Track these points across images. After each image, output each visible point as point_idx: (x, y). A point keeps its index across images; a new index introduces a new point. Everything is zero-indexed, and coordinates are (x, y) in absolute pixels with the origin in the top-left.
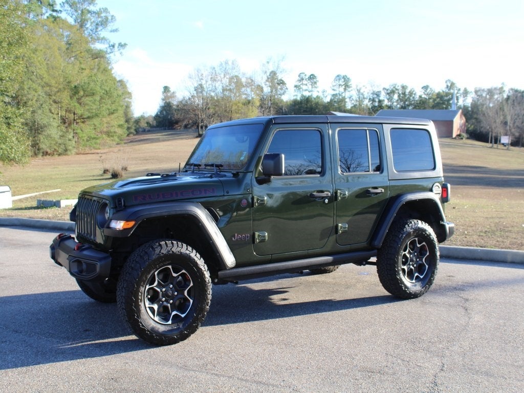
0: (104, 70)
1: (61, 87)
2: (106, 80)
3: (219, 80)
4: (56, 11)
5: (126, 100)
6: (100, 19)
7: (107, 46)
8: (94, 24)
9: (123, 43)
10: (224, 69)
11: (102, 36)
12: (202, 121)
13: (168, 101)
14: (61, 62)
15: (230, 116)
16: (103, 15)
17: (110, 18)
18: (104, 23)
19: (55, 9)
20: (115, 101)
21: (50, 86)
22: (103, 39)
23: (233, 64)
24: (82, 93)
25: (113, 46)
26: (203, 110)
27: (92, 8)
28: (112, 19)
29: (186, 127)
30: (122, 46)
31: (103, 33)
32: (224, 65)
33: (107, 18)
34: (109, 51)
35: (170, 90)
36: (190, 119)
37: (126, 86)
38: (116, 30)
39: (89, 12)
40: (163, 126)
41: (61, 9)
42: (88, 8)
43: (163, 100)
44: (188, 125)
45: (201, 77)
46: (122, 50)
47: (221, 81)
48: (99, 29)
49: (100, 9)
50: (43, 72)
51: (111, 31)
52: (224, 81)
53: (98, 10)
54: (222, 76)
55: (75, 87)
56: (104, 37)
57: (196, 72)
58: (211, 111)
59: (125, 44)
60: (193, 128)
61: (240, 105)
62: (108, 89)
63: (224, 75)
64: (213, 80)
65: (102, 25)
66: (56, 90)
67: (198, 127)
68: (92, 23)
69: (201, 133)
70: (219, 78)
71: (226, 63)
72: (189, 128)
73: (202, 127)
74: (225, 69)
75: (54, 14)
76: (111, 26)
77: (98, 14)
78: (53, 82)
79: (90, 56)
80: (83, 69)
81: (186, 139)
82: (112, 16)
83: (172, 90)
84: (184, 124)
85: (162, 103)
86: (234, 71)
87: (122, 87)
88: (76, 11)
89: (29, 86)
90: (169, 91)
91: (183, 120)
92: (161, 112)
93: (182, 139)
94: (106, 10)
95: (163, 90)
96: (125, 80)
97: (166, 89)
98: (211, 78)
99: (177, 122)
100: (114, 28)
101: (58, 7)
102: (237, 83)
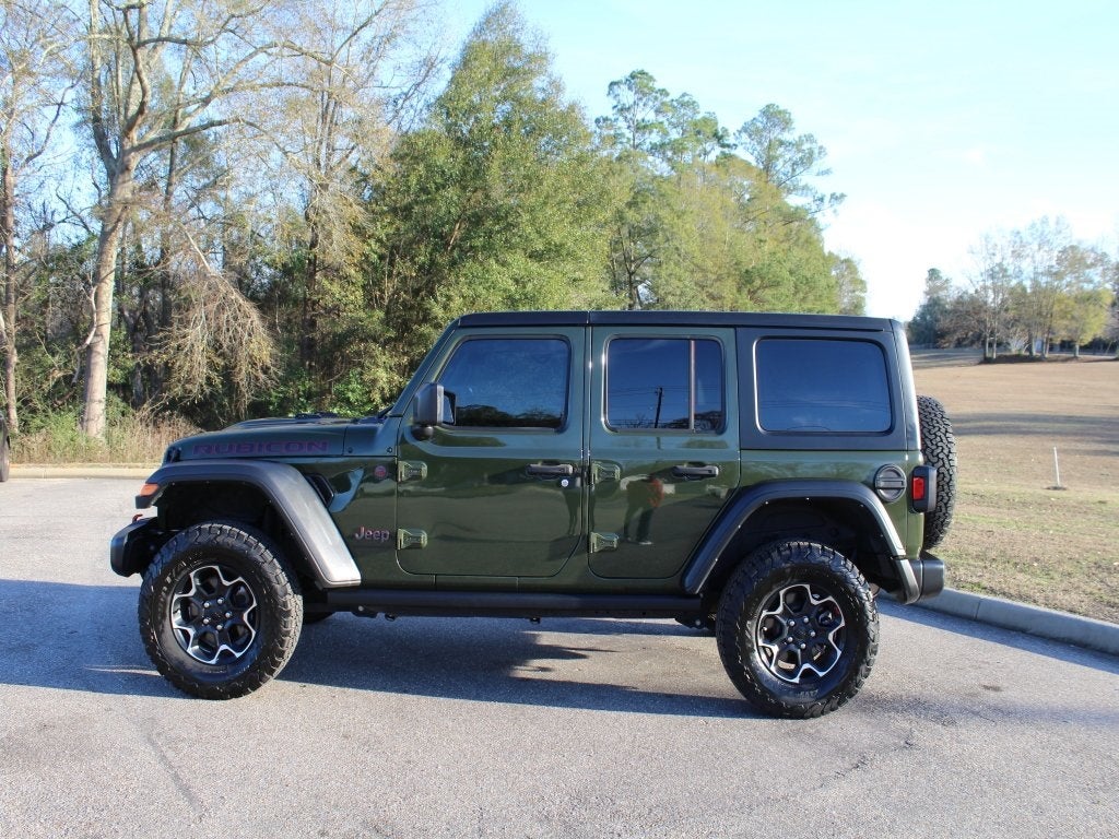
0: (807, 241)
1: (724, 271)
2: (807, 260)
3: (1028, 255)
4: (728, 146)
5: (857, 293)
6: (800, 155)
7: (810, 199)
8: (790, 163)
9: (838, 194)
10: (1039, 234)
11: (801, 184)
12: (992, 334)
13: (935, 296)
14: (726, 230)
15: (1048, 324)
16: (806, 146)
17: (816, 151)
18: (807, 160)
19: (726, 142)
20: (820, 296)
21: (703, 270)
22: (805, 188)
23: (1057, 223)
24: (758, 282)
25: (822, 200)
26: (995, 313)
27: (787, 136)
28: (820, 153)
29: (959, 344)
30: (837, 198)
31: (805, 178)
32: (1038, 226)
33: (811, 153)
34: (814, 208)
35: (941, 275)
36: (969, 328)
37: (856, 269)
38: (827, 172)
39: (781, 143)
40: (924, 342)
41: (736, 143)
42: (780, 136)
43: (927, 293)
44: (964, 339)
45: (992, 251)
46: (836, 206)
47: (1033, 257)
48: (798, 171)
49: (800, 137)
50: (692, 247)
51: (818, 175)
52: (1038, 257)
53: (797, 139)
54: (1036, 247)
55: (747, 271)
56: (806, 185)
57: (984, 242)
58: (1011, 314)
59: (843, 196)
60: (975, 347)
61: (1071, 303)
62: (809, 276)
63: (1040, 245)
64: (1017, 255)
65: (802, 163)
66: (714, 277)
67: (984, 343)
68: (785, 162)
69: (988, 355)
70: (1028, 251)
71: (1045, 221)
72: (966, 346)
73: (991, 345)
74: (1042, 234)
75: (726, 150)
76: (817, 165)
77: (797, 145)
78: (709, 264)
79: (781, 218)
80: (761, 241)
81: (960, 365)
82: (821, 148)
83: (944, 275)
84: (956, 337)
85: (923, 300)
86: (1061, 236)
87: (848, 271)
88: (760, 143)
89: (669, 272)
90: (938, 278)
91: (955, 331)
92: (922, 315)
93: (953, 365)
94: (810, 138)
95: (927, 275)
96: (855, 259)
97: (933, 274)
98: (1013, 252)
99: (942, 335)
100: (823, 168)
101: (730, 140)
102: (1074, 259)
